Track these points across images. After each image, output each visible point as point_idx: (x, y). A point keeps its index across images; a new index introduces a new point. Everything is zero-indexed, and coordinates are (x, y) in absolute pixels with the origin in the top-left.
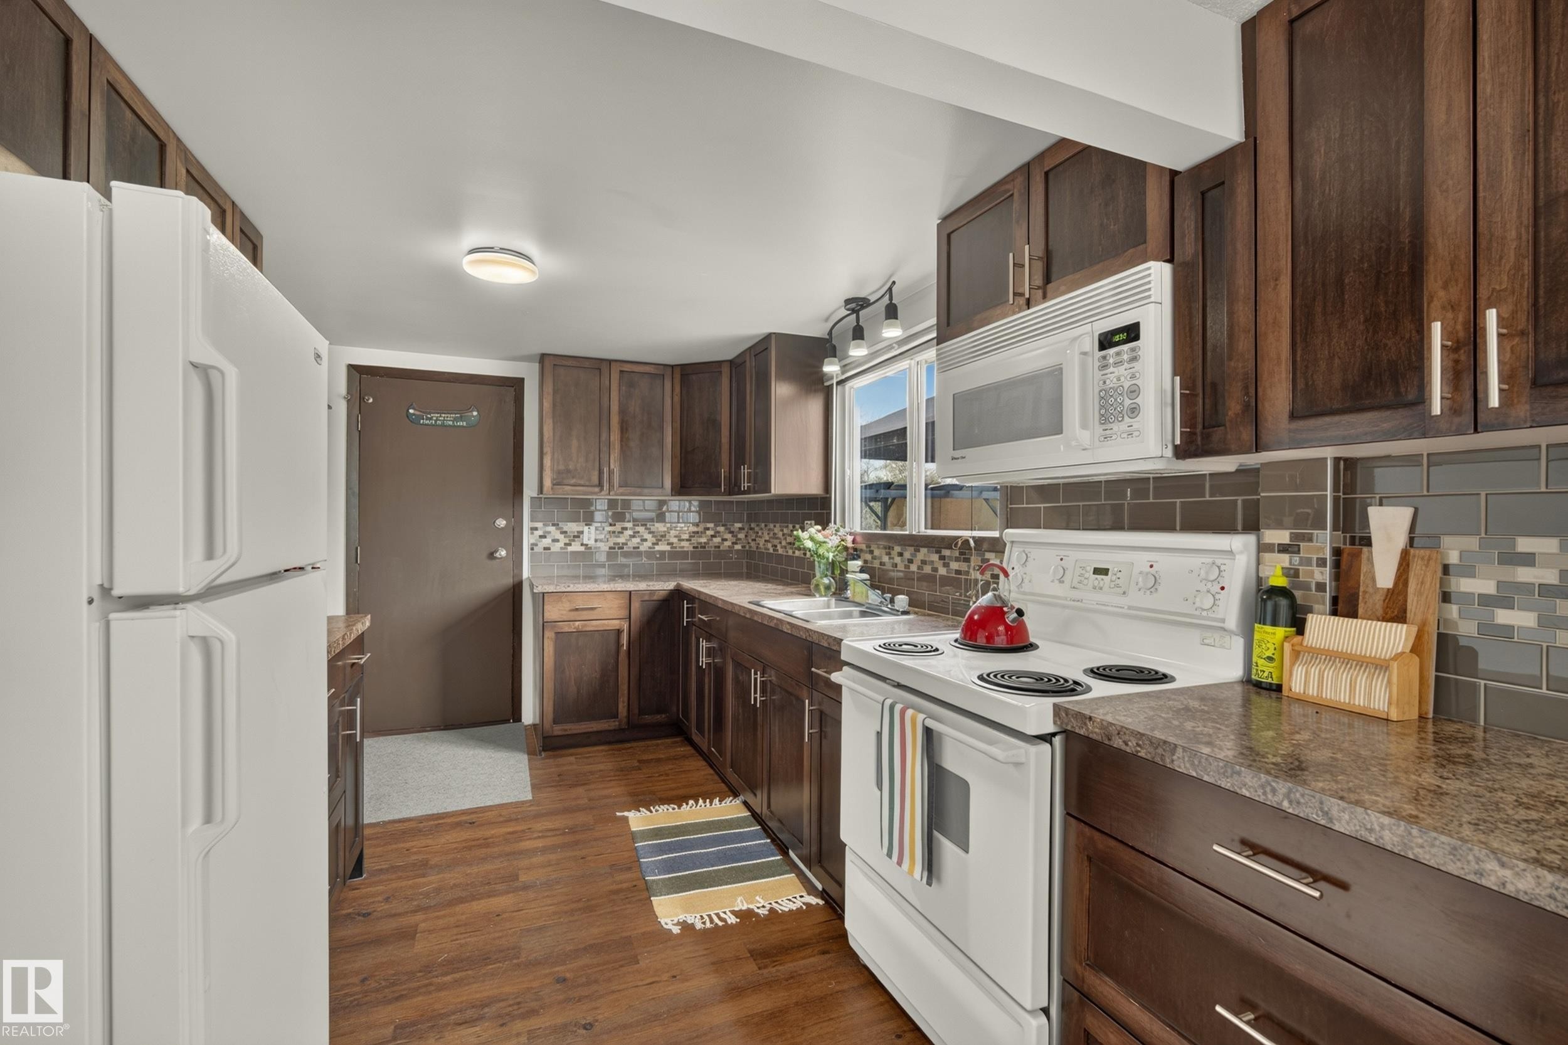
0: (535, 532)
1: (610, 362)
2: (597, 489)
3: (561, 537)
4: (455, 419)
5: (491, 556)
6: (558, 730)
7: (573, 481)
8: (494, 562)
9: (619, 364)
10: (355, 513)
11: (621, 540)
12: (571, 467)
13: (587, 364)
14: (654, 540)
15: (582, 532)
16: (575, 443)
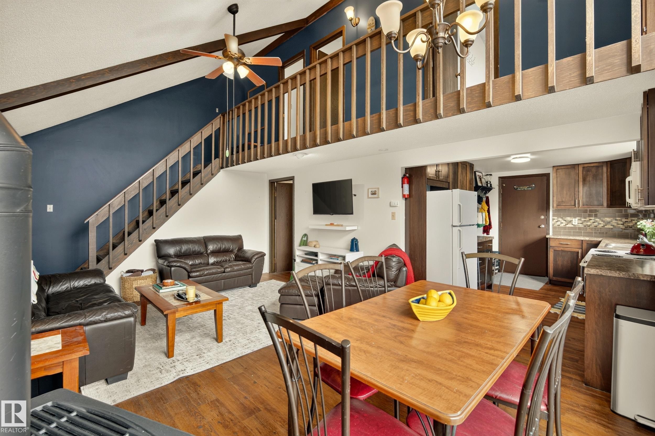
0: (554, 220)
1: (578, 165)
2: (574, 207)
3: (564, 222)
4: (528, 188)
5: (539, 227)
6: (555, 278)
7: (564, 204)
8: (540, 229)
9: (582, 165)
10: (501, 214)
11: (589, 224)
12: (564, 200)
13: (569, 167)
14: (604, 224)
15: (572, 221)
16: (565, 192)
